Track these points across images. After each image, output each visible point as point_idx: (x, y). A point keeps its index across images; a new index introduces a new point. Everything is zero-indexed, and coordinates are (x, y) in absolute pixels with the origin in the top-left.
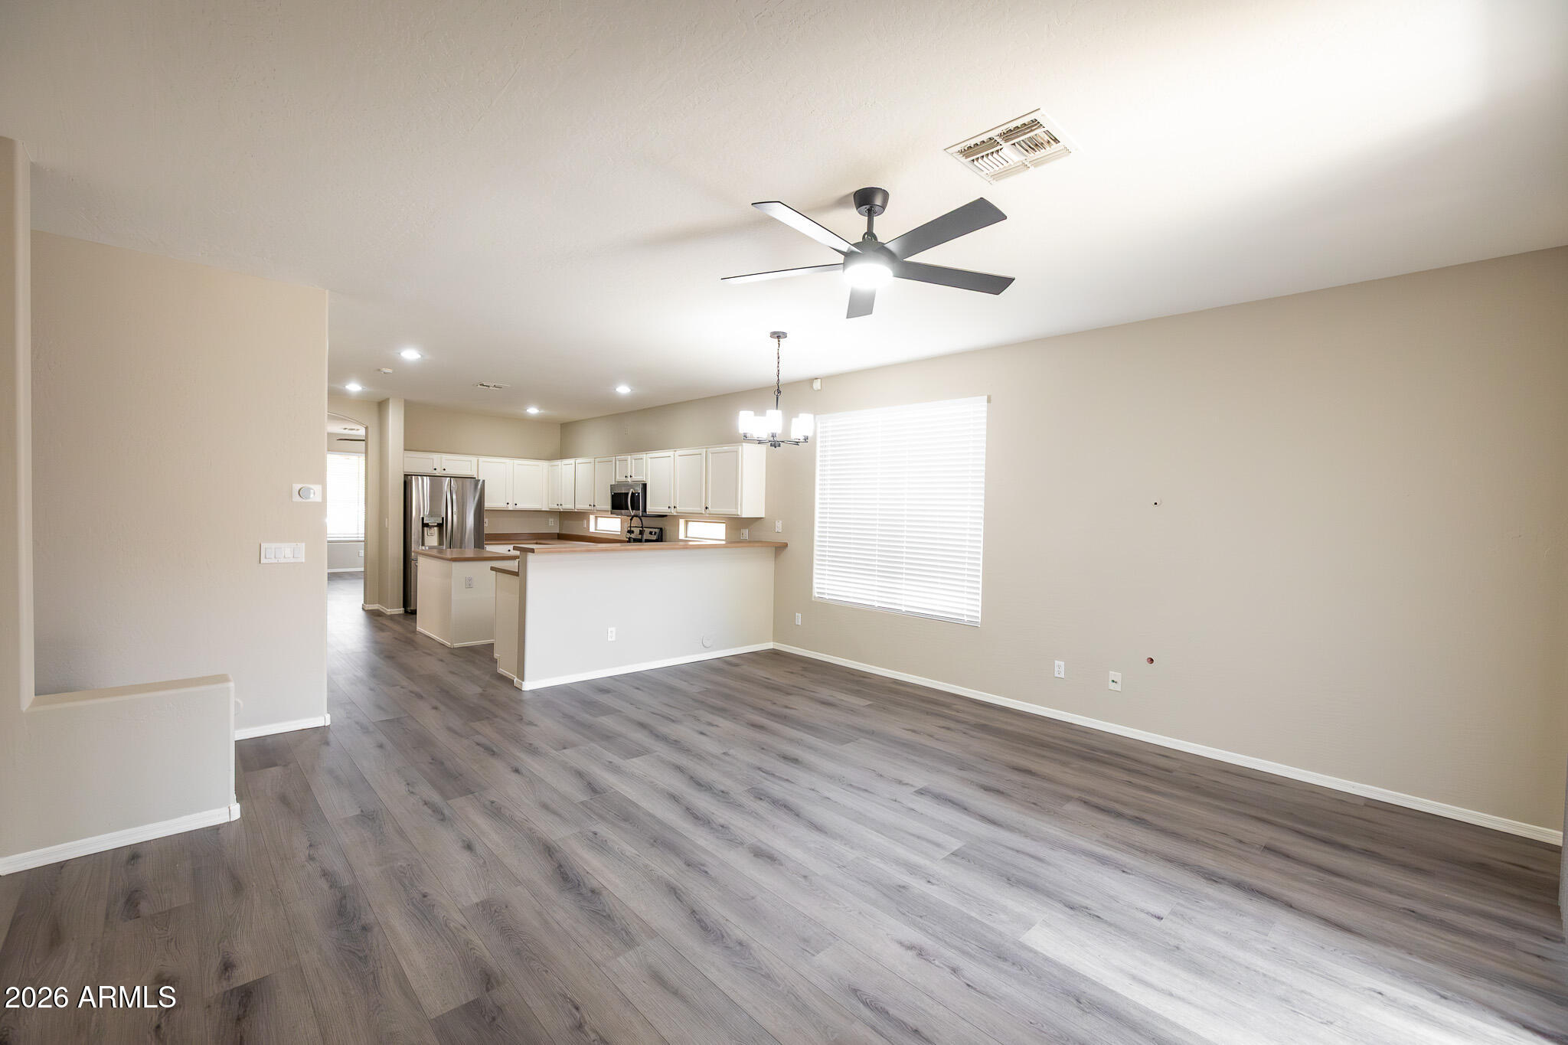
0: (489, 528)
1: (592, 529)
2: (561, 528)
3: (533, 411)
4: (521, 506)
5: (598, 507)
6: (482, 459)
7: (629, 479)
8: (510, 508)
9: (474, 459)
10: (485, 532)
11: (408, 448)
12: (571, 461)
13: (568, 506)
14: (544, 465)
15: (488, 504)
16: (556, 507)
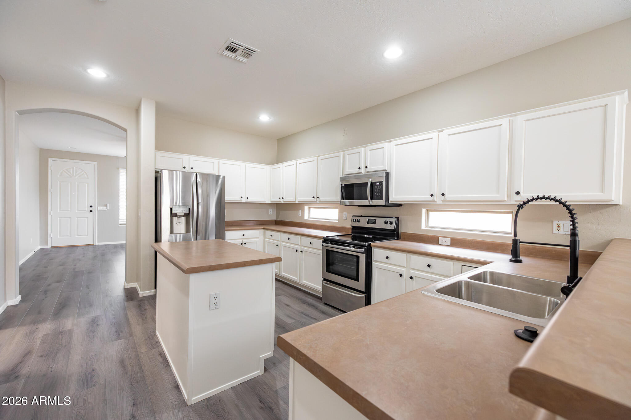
0: (229, 216)
1: (306, 217)
2: (277, 215)
3: (264, 118)
4: (252, 199)
5: (321, 199)
6: (222, 161)
7: (363, 170)
8: (244, 200)
9: (216, 161)
10: (226, 220)
11: (159, 147)
12: (293, 162)
13: (289, 198)
14: (267, 168)
15: (229, 197)
16: (278, 200)
